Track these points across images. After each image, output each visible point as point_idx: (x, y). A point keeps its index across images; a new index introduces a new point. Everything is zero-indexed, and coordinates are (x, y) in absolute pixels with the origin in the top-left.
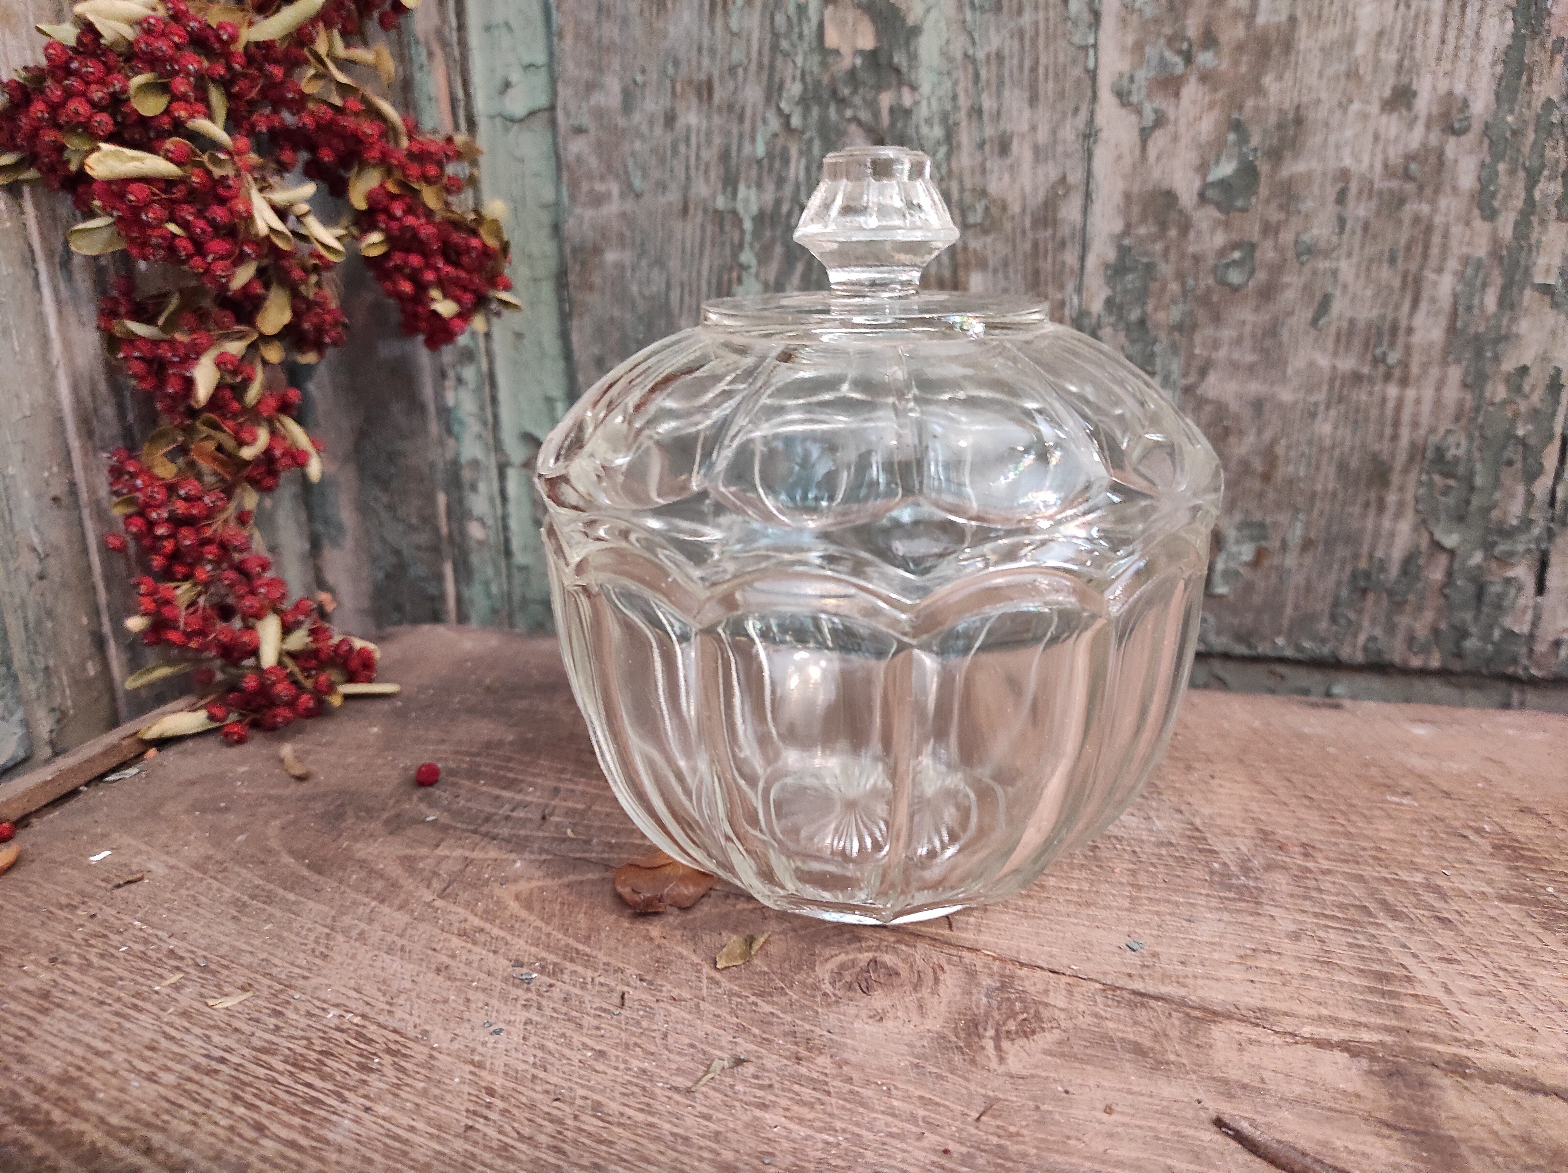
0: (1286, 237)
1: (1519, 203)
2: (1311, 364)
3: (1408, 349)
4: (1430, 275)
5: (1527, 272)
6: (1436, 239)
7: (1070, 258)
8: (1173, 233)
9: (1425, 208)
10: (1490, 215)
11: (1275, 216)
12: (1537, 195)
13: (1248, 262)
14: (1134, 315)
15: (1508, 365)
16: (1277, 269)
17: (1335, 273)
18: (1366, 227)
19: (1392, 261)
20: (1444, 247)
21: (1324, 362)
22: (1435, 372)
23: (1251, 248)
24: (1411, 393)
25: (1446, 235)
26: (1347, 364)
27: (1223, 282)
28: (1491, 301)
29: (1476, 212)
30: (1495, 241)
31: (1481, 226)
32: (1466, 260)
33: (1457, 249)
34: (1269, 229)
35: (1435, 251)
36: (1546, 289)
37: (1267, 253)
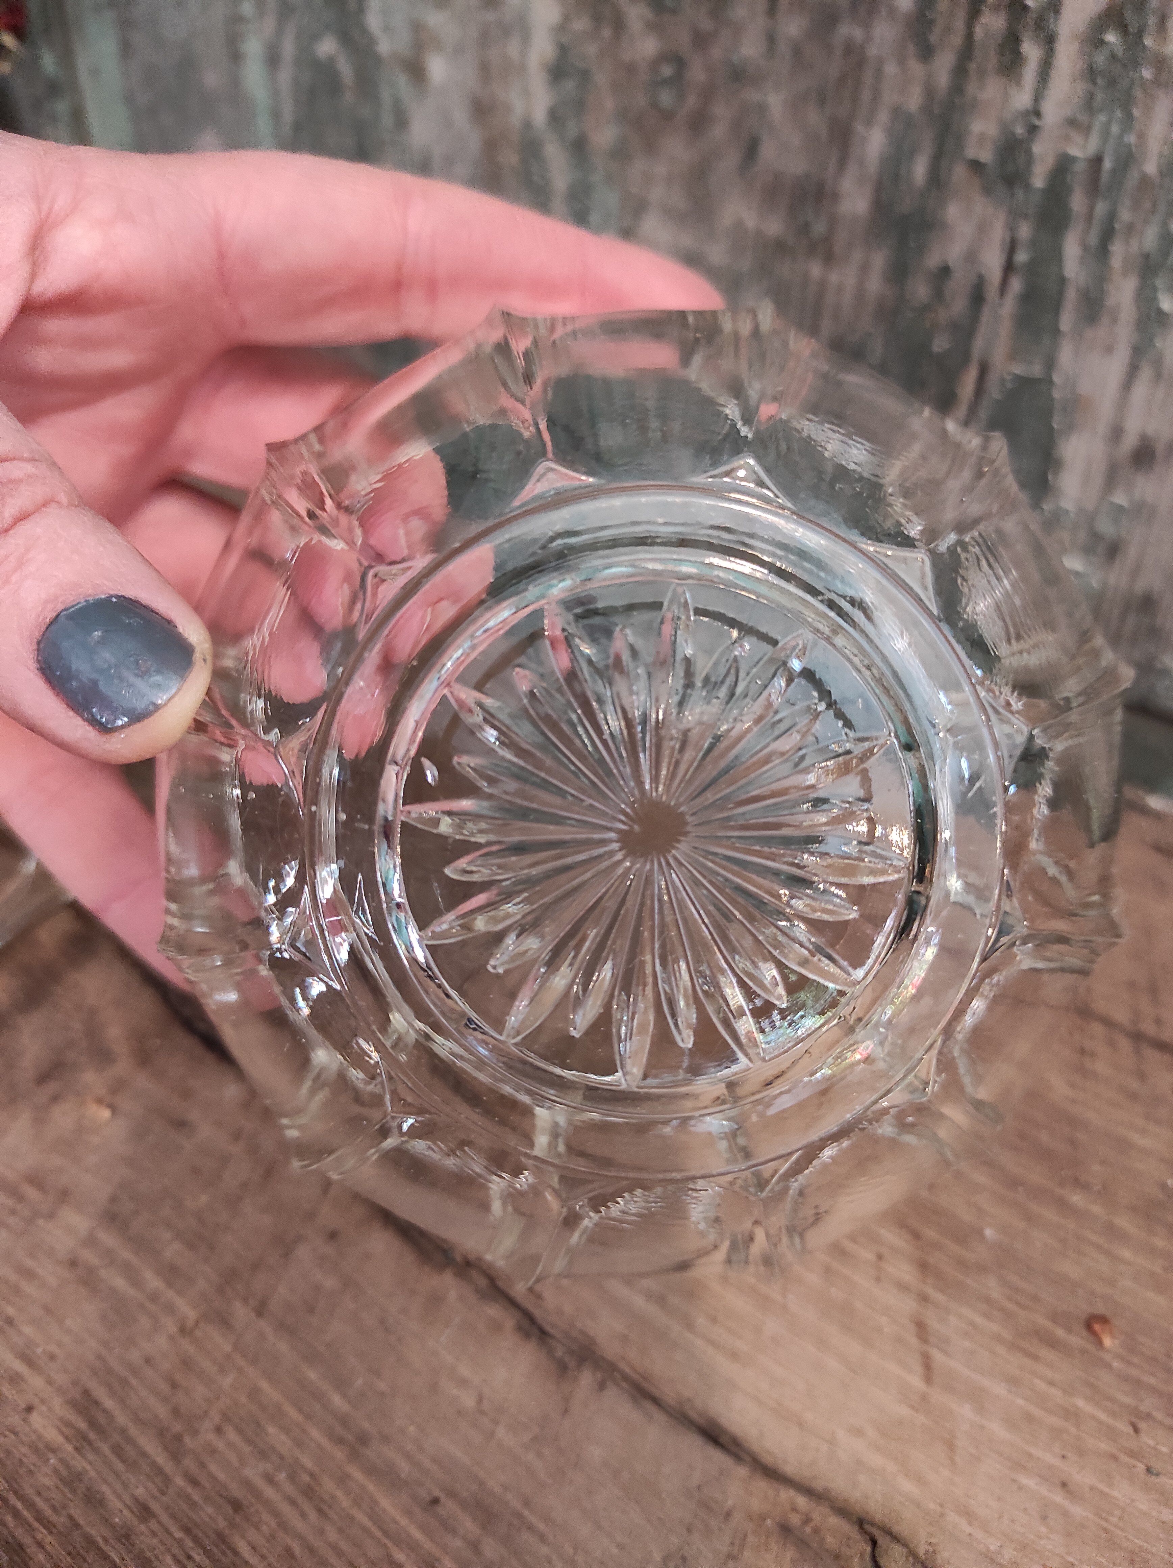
0: (716, 52)
1: (957, 39)
2: (739, 225)
3: (833, 221)
4: (859, 128)
5: (960, 140)
6: (868, 78)
7: (513, 49)
8: (607, 33)
9: (858, 34)
10: (926, 53)
11: (706, 24)
12: (979, 32)
13: (678, 83)
14: (572, 130)
15: (933, 261)
16: (708, 93)
17: (762, 108)
18: (797, 51)
19: (822, 101)
20: (877, 93)
21: (751, 221)
22: (857, 256)
23: (680, 63)
24: (834, 278)
25: (879, 73)
26: (774, 227)
27: (654, 105)
28: (920, 170)
29: (911, 48)
30: (929, 92)
31: (916, 68)
32: (897, 112)
33: (889, 97)
34: (701, 40)
35: (866, 95)
36: (976, 166)
37: (697, 73)
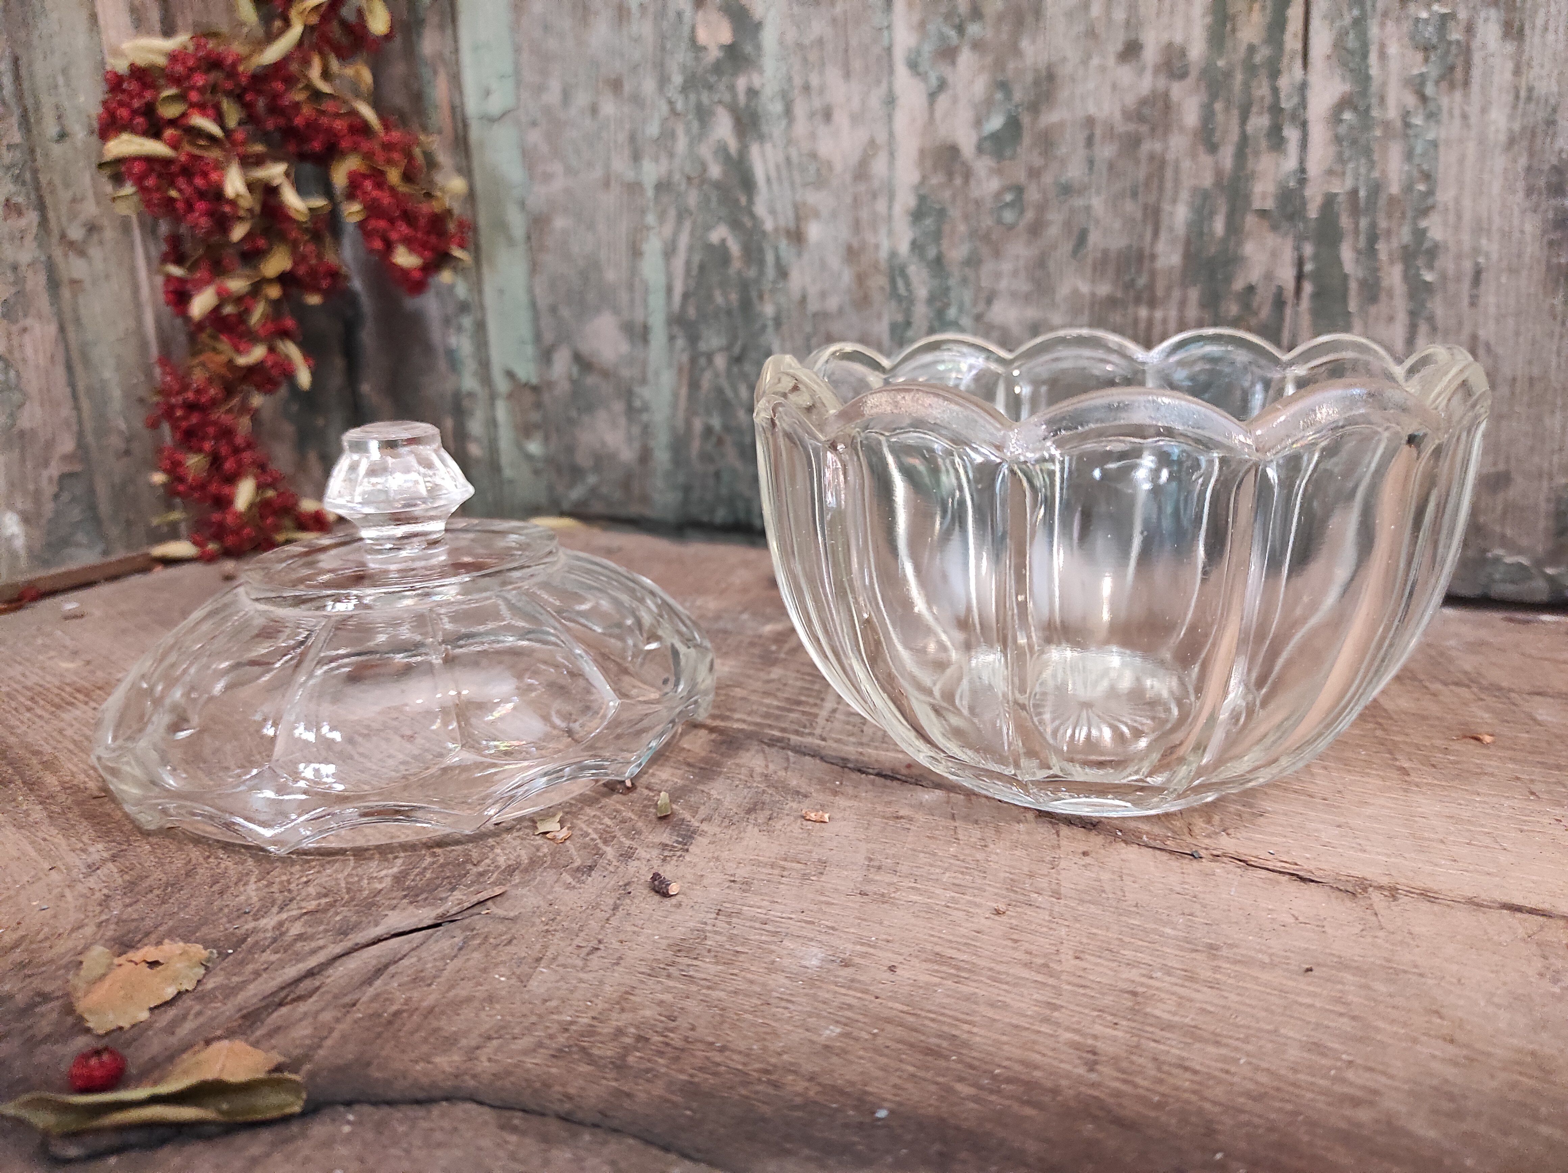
0: (1048, 179)
1: (1234, 136)
2: (1075, 292)
3: (1153, 274)
4: (1166, 207)
5: (1247, 198)
6: (1169, 174)
7: (881, 206)
8: (958, 181)
9: (1158, 146)
10: (1213, 148)
11: (1037, 161)
12: (1249, 129)
13: (1019, 204)
14: (932, 253)
15: (1238, 285)
16: (1042, 208)
17: (1088, 208)
18: (1111, 166)
19: (1134, 195)
20: (1177, 181)
21: (1085, 288)
22: (1176, 294)
23: (1019, 190)
24: (1158, 314)
25: (1177, 170)
26: (1104, 289)
27: (999, 221)
28: (1219, 226)
29: (1201, 149)
30: (1218, 173)
31: (1206, 159)
32: (1195, 190)
33: (1187, 182)
34: (1034, 173)
35: (1169, 185)
36: (1263, 213)
37: (1033, 195)
